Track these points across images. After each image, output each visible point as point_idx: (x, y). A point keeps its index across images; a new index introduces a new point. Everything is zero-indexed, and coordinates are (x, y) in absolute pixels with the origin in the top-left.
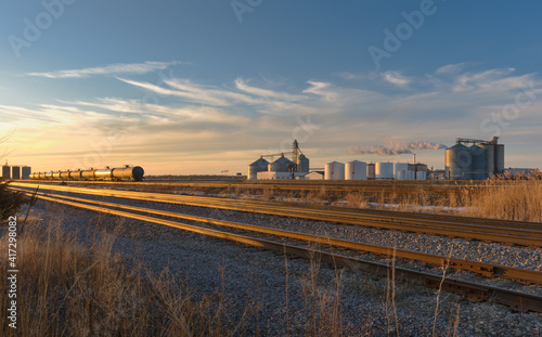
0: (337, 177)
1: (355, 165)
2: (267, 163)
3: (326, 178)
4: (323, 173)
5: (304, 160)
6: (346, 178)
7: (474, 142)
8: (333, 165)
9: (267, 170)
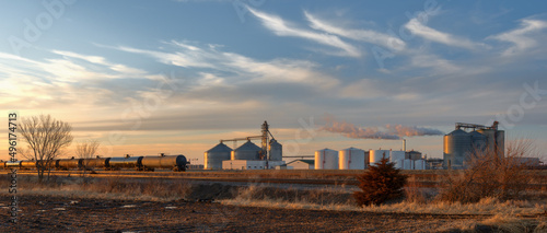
0: (329, 167)
1: (351, 153)
2: (229, 150)
3: (316, 167)
4: (312, 163)
5: (277, 146)
6: (341, 168)
7: (474, 127)
8: (324, 153)
9: (229, 158)
